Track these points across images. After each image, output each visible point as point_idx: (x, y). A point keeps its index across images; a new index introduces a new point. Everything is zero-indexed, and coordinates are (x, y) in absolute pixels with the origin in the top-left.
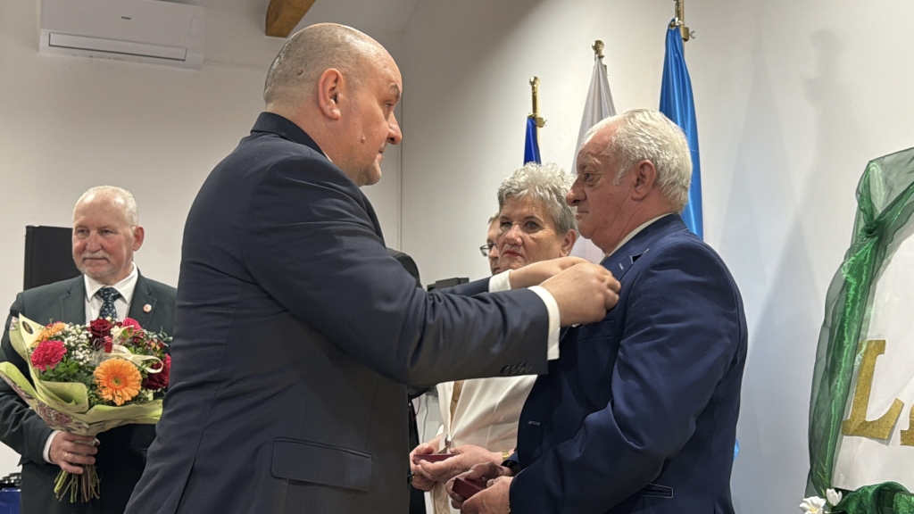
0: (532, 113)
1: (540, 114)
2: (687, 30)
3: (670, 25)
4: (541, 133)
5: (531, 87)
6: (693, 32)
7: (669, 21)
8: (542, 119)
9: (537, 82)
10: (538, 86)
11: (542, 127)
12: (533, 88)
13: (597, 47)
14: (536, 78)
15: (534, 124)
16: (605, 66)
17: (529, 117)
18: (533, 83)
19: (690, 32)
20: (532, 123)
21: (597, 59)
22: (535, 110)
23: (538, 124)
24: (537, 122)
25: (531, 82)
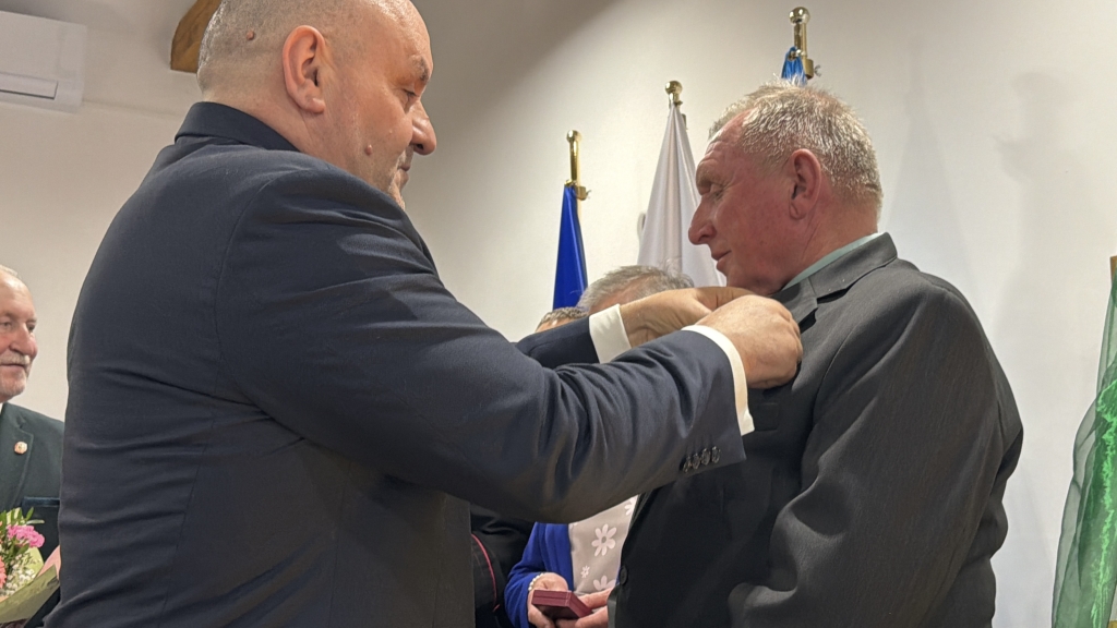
0: (570, 181)
1: (582, 182)
2: (810, 63)
3: (789, 56)
4: (583, 208)
5: (568, 144)
6: (818, 67)
7: (788, 50)
8: (583, 189)
9: (578, 138)
10: (581, 147)
11: (583, 199)
12: (572, 147)
13: (673, 88)
14: (575, 133)
15: (573, 195)
16: (684, 117)
17: (567, 186)
18: (572, 140)
19: (815, 65)
20: (572, 194)
21: (673, 107)
22: (574, 175)
23: (579, 196)
24: (577, 192)
25: (568, 138)
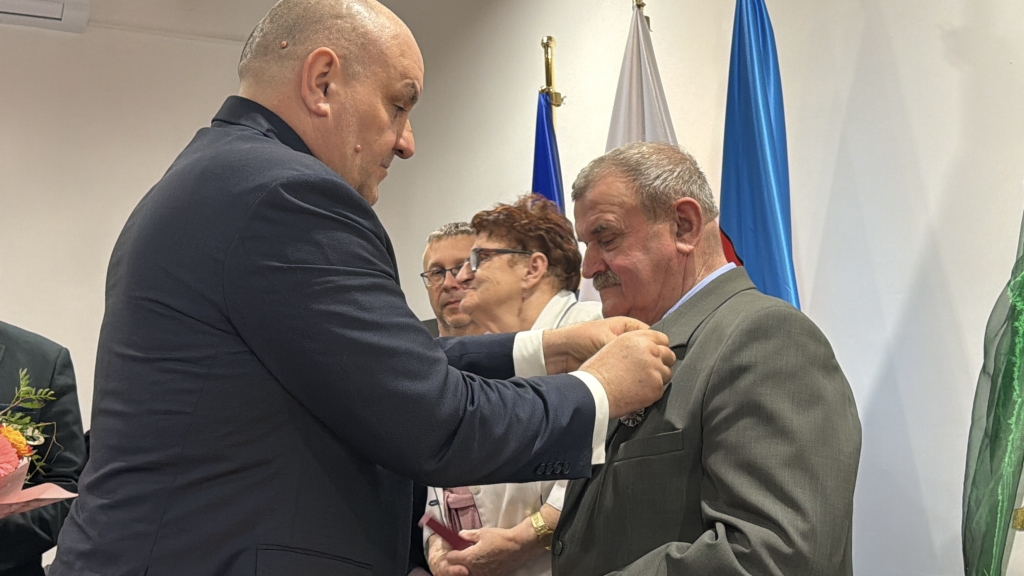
0: (545, 87)
1: (556, 88)
4: (556, 110)
5: (543, 50)
8: (558, 95)
9: (552, 44)
10: (554, 50)
11: (559, 105)
12: (546, 53)
14: (550, 38)
15: (548, 102)
16: (647, 19)
17: (542, 92)
18: (546, 46)
20: (546, 100)
21: (636, 9)
22: (549, 82)
23: (554, 102)
24: (552, 99)
25: (543, 43)
